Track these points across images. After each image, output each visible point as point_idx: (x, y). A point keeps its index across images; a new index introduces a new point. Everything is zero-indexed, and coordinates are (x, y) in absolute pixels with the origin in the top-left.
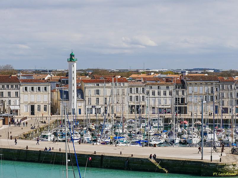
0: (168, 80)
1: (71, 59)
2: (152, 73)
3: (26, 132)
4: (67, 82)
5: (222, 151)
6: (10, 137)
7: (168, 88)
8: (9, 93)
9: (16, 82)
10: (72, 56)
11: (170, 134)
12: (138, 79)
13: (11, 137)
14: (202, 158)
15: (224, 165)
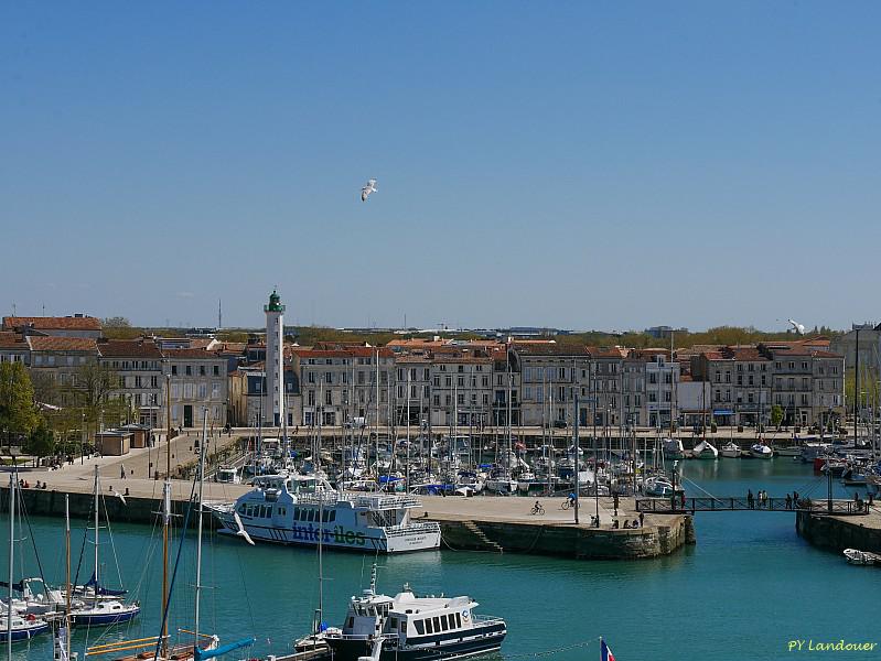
0: (477, 353)
1: (274, 306)
2: (436, 338)
3: (183, 464)
4: (262, 356)
5: (616, 506)
6: (153, 474)
7: (479, 369)
8: (138, 380)
9: (152, 356)
10: (274, 299)
11: (496, 474)
12: (416, 350)
13: (156, 473)
14: (577, 520)
15: (624, 536)
